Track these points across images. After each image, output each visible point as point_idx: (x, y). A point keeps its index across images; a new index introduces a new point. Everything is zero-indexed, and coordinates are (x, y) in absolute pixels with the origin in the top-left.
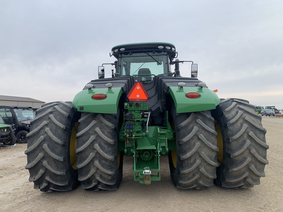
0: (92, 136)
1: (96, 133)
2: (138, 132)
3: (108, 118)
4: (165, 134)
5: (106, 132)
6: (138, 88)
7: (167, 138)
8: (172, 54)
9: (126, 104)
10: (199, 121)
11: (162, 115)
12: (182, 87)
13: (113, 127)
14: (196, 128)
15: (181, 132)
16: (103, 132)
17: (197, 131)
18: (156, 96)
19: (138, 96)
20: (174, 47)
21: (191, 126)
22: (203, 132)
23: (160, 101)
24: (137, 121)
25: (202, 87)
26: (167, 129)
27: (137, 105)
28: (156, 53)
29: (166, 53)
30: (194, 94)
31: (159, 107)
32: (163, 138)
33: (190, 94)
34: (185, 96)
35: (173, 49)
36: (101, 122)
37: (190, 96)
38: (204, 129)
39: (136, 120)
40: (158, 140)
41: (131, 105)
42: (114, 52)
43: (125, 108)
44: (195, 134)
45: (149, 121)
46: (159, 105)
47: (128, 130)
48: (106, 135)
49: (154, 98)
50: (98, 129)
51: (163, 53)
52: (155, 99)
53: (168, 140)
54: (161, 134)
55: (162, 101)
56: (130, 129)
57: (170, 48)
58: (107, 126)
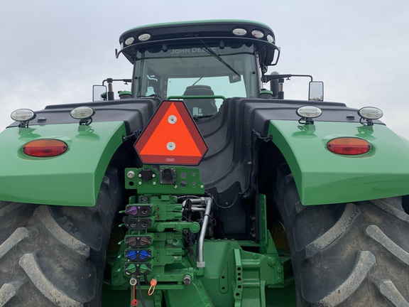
0: (6, 285)
1: (22, 272)
2: (169, 268)
3: (70, 218)
4: (256, 269)
5: (58, 271)
6: (172, 119)
7: (263, 283)
8: (266, 52)
9: (130, 173)
10: (375, 231)
11: (248, 206)
12: (309, 121)
13: (85, 253)
14: (366, 259)
15: (316, 271)
16: (46, 270)
17: (373, 269)
18: (229, 151)
19: (171, 146)
20: (272, 35)
21: (349, 249)
22: (391, 270)
23: (239, 166)
24: (168, 230)
25: (370, 123)
26: (265, 252)
27: (168, 176)
28: (228, 49)
29: (251, 49)
30: (352, 143)
31: (238, 184)
32: (252, 281)
33: (341, 143)
34: (323, 147)
35: (270, 38)
36: (45, 234)
37: (340, 148)
38: (393, 259)
39: (161, 227)
40: (236, 290)
41: (147, 177)
42: (125, 45)
43: (128, 187)
44: (366, 280)
45: (208, 225)
46: (237, 176)
47: (132, 266)
48: (55, 282)
49: (221, 157)
50: (28, 261)
51: (244, 48)
52: (225, 160)
53: (266, 287)
54: (246, 269)
55: (246, 166)
56: (137, 260)
57: (261, 35)
58: (63, 248)
